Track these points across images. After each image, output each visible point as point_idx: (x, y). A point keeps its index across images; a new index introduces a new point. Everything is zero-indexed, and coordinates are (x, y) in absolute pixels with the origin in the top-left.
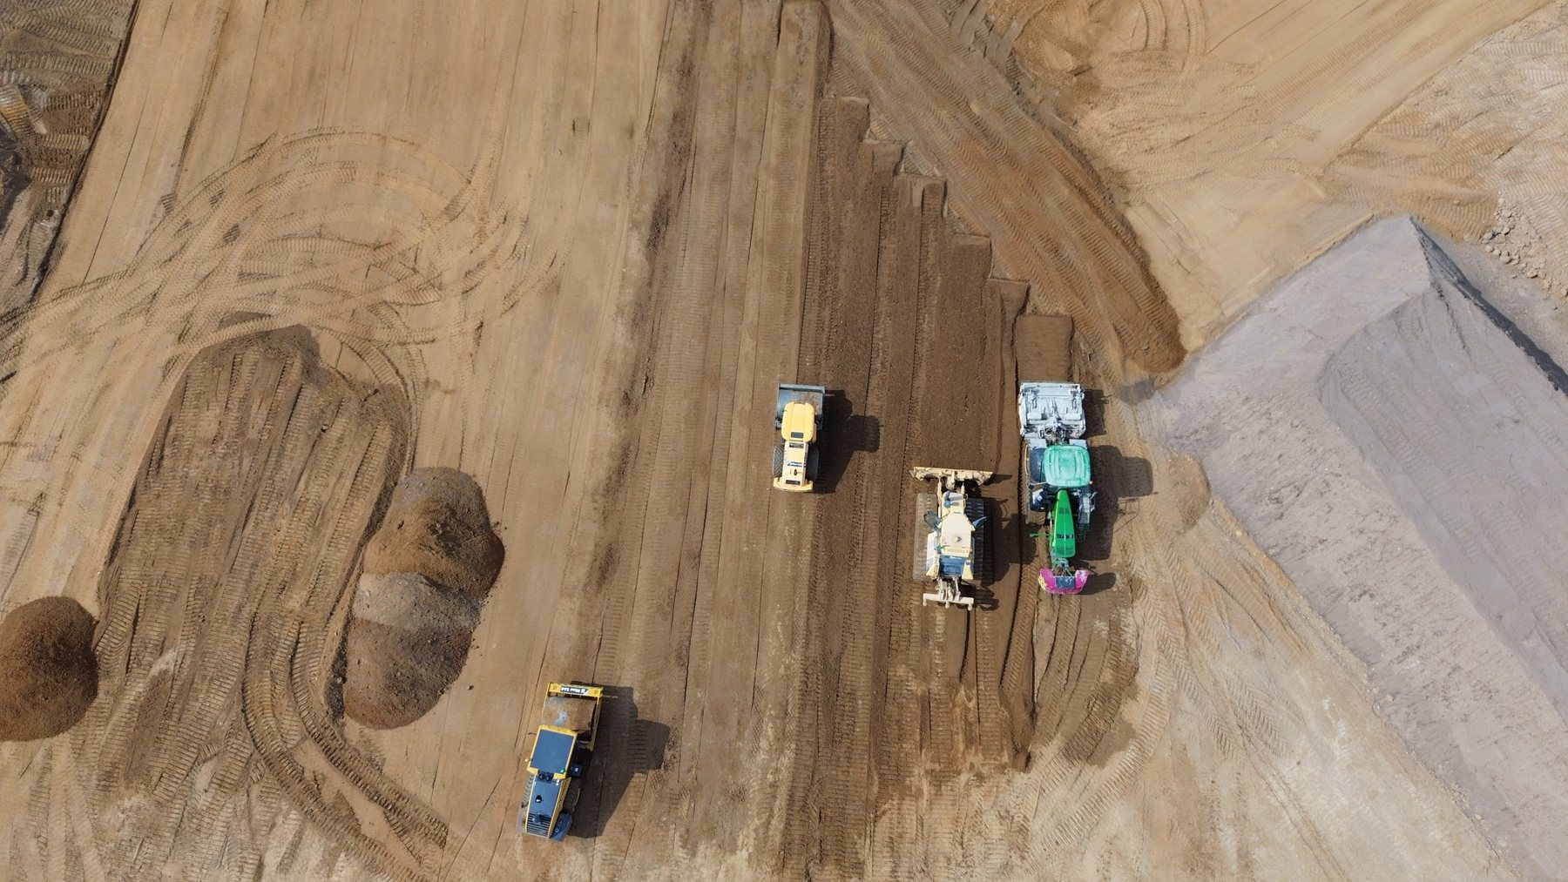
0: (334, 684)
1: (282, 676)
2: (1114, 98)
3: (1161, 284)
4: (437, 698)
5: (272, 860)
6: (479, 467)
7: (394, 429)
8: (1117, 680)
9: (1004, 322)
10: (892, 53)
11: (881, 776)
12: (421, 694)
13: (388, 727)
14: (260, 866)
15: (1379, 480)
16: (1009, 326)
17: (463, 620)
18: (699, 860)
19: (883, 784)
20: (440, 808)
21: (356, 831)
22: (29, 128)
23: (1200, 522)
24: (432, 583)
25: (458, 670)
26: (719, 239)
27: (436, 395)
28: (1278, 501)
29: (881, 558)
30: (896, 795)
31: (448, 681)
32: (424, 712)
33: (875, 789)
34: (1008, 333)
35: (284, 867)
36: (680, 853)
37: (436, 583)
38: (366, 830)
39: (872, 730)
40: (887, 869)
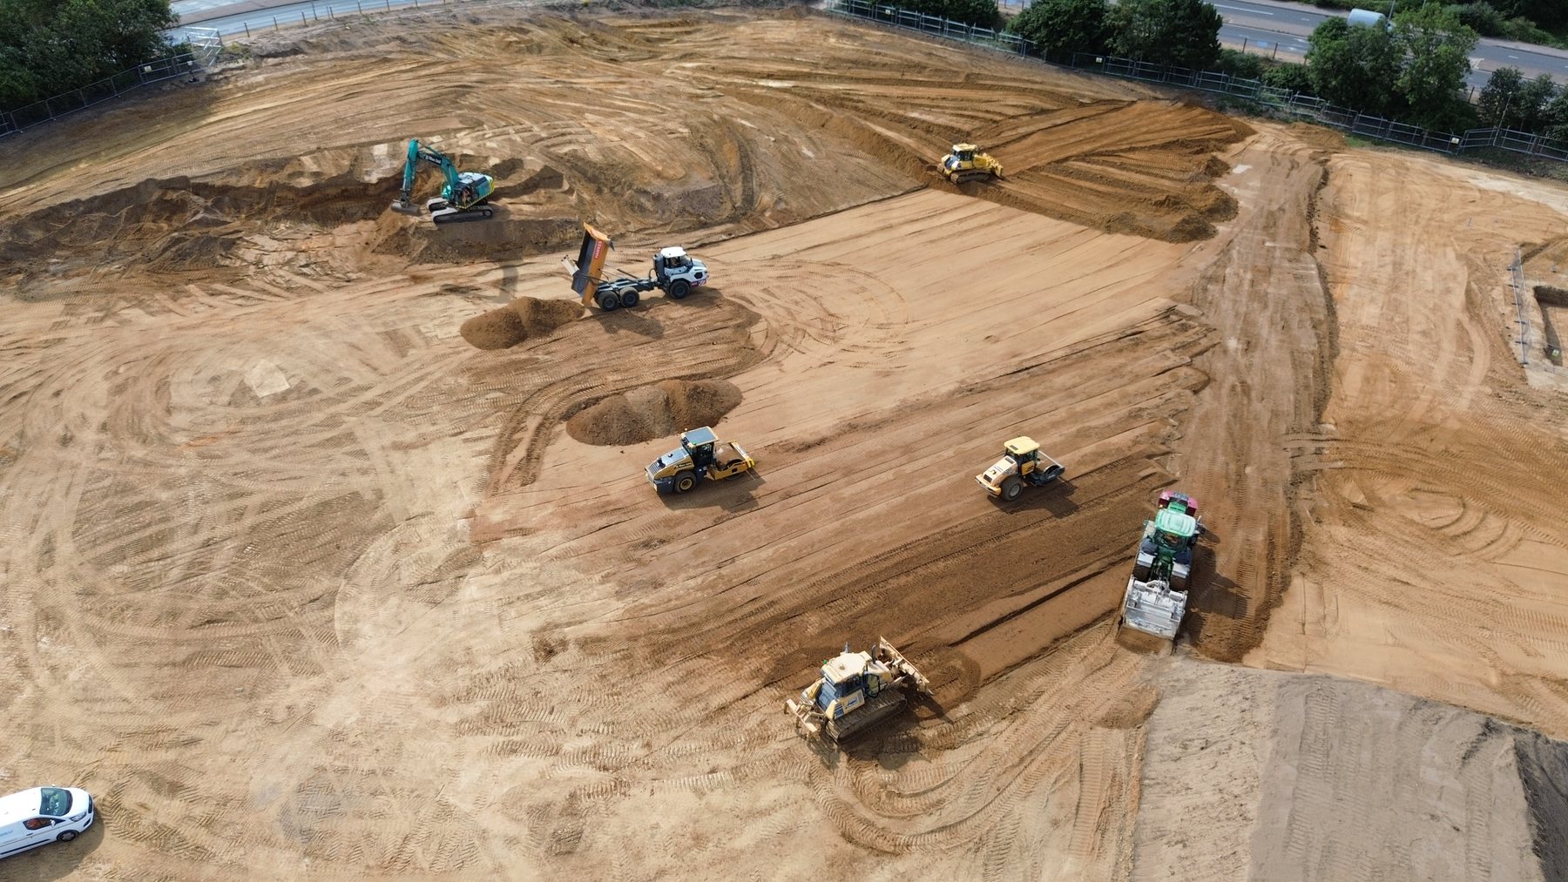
0: (580, 404)
1: (568, 392)
2: (1373, 531)
3: (1270, 621)
4: (605, 444)
5: (467, 435)
6: (750, 398)
7: (739, 363)
8: (933, 740)
9: (1121, 551)
10: (1225, 419)
11: (732, 644)
12: (602, 435)
13: (573, 436)
14: (461, 433)
15: (1268, 756)
16: (1122, 556)
17: (658, 429)
18: (600, 587)
19: (728, 648)
20: (543, 476)
21: (506, 453)
22: (763, 211)
23: (1116, 731)
24: (667, 401)
25: (628, 443)
26: (998, 413)
27: (775, 368)
28: (1185, 747)
29: (880, 572)
30: (726, 659)
31: (619, 443)
32: (593, 444)
33: (721, 646)
34: (1116, 558)
35: (466, 440)
36: (597, 577)
37: (667, 403)
38: (509, 457)
39: (758, 625)
40: (671, 679)
